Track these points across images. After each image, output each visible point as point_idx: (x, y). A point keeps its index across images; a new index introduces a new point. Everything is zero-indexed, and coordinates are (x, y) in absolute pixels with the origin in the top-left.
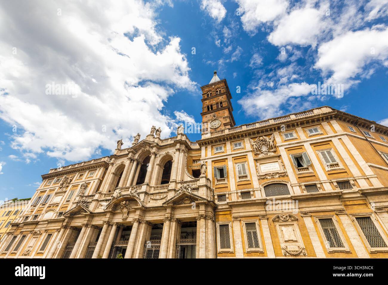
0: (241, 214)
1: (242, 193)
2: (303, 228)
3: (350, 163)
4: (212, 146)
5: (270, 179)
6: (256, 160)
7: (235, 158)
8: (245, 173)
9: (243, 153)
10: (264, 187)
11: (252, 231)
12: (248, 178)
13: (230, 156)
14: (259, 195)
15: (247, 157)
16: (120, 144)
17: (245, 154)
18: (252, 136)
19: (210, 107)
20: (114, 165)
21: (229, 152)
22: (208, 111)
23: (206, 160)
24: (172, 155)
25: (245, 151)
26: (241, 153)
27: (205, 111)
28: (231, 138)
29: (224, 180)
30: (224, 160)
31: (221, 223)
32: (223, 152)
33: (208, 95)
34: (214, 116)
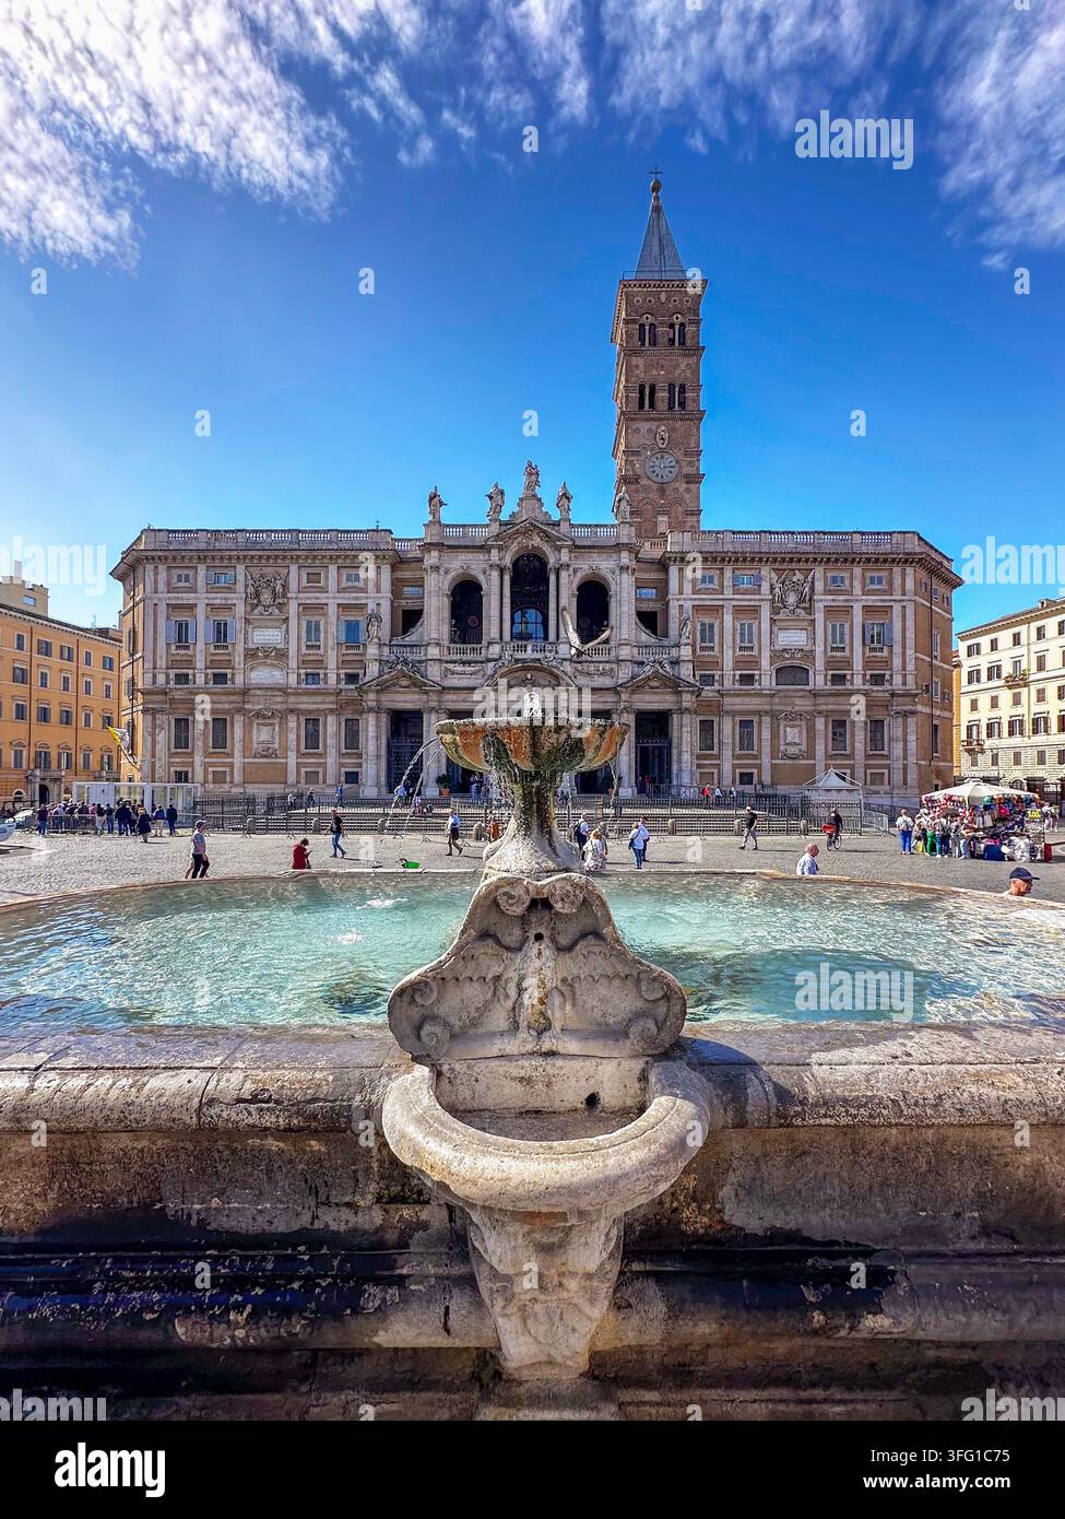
0: (736, 708)
1: (741, 676)
2: (811, 730)
3: (897, 649)
4: (694, 569)
5: (787, 659)
6: (773, 621)
7: (738, 611)
8: (750, 641)
9: (755, 600)
10: (779, 670)
11: (746, 731)
12: (755, 653)
13: (729, 601)
14: (767, 680)
15: (759, 611)
16: (439, 504)
17: (757, 604)
18: (777, 566)
19: (647, 390)
20: (442, 572)
21: (728, 593)
22: (641, 406)
23: (681, 603)
24: (609, 577)
25: (758, 597)
26: (750, 600)
27: (634, 406)
28: (737, 560)
29: (712, 649)
30: (717, 610)
31: (703, 718)
32: (715, 590)
33: (642, 327)
34: (662, 439)
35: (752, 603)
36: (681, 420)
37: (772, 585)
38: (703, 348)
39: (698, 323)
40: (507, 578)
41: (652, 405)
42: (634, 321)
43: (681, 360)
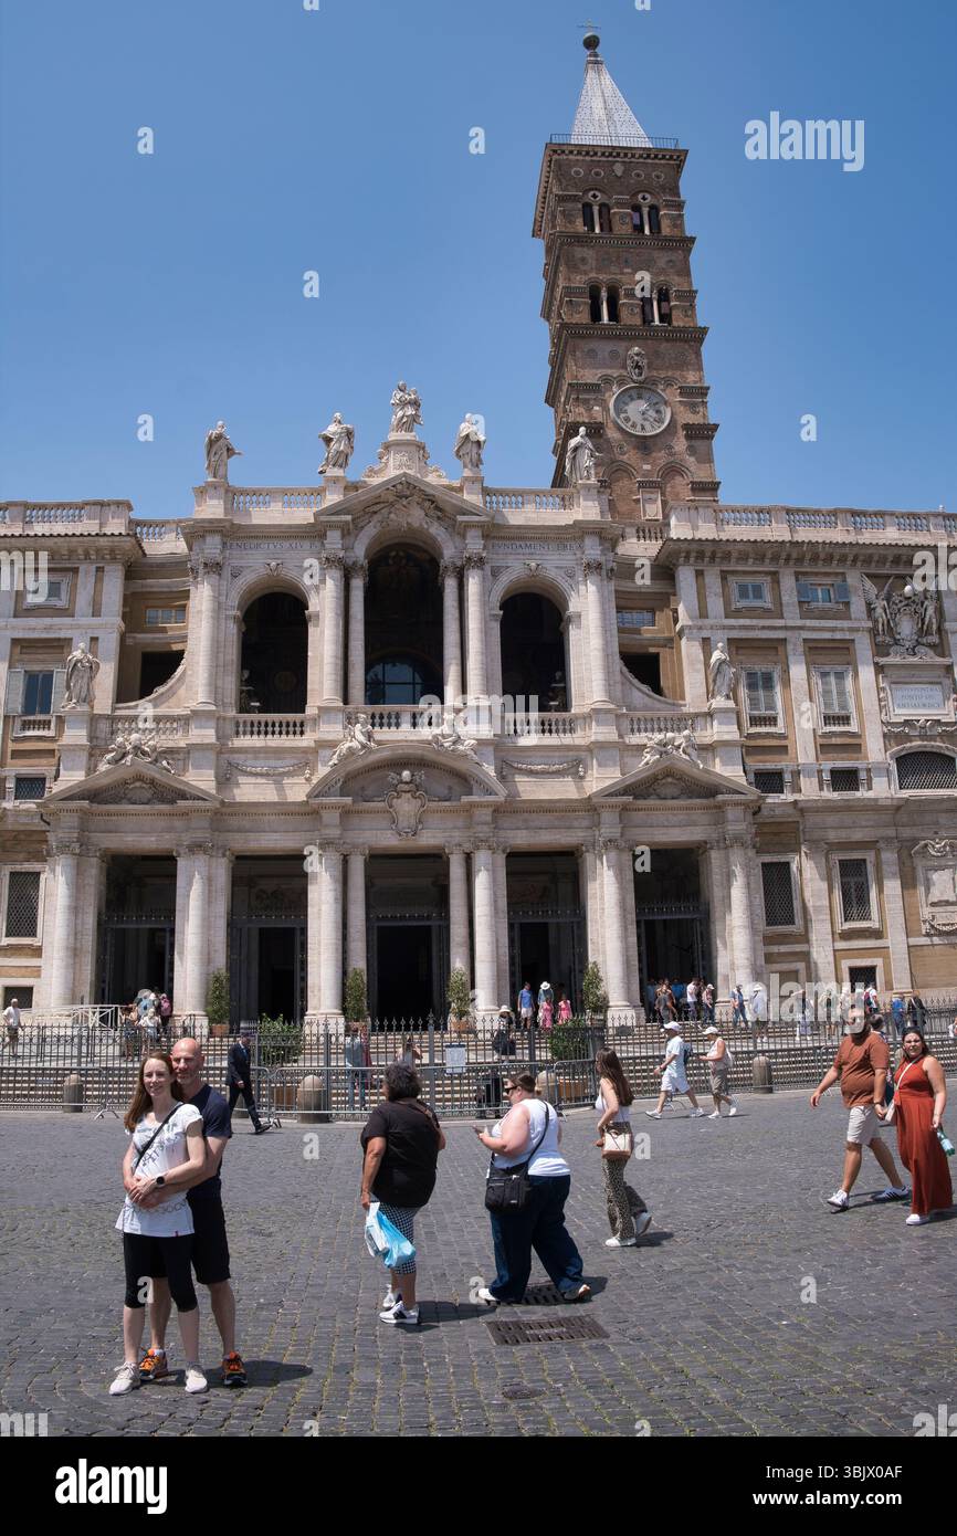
1: (833, 772)
4: (722, 571)
5: (915, 739)
6: (880, 668)
7: (814, 649)
8: (843, 706)
9: (842, 630)
10: (900, 760)
11: (852, 881)
12: (853, 727)
13: (797, 632)
14: (882, 784)
15: (851, 648)
16: (225, 453)
17: (848, 636)
18: (873, 570)
19: (604, 294)
20: (227, 572)
21: (792, 617)
22: (596, 315)
23: (705, 634)
24: (563, 583)
25: (846, 624)
26: (833, 630)
27: (583, 317)
28: (800, 560)
29: (772, 721)
30: (774, 647)
31: (768, 859)
32: (767, 611)
33: (587, 207)
34: (637, 366)
35: (838, 636)
36: (667, 340)
37: (869, 604)
38: (692, 240)
39: (680, 206)
40: (358, 585)
41: (614, 315)
42: (574, 199)
43: (656, 254)
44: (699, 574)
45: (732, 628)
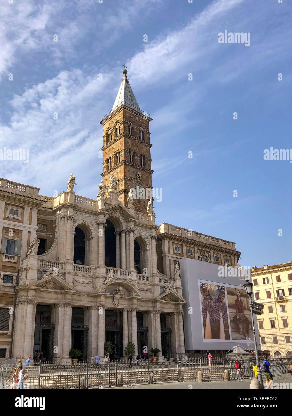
4: (172, 242)
18: (199, 248)
19: (131, 154)
21: (185, 257)
22: (131, 160)
23: (169, 258)
24: (146, 239)
27: (128, 159)
28: (187, 243)
32: (180, 254)
33: (129, 126)
34: (139, 177)
36: (145, 172)
37: (198, 256)
38: (151, 145)
39: (149, 134)
42: (126, 123)
43: (144, 146)
44: (169, 242)
45: (175, 257)
